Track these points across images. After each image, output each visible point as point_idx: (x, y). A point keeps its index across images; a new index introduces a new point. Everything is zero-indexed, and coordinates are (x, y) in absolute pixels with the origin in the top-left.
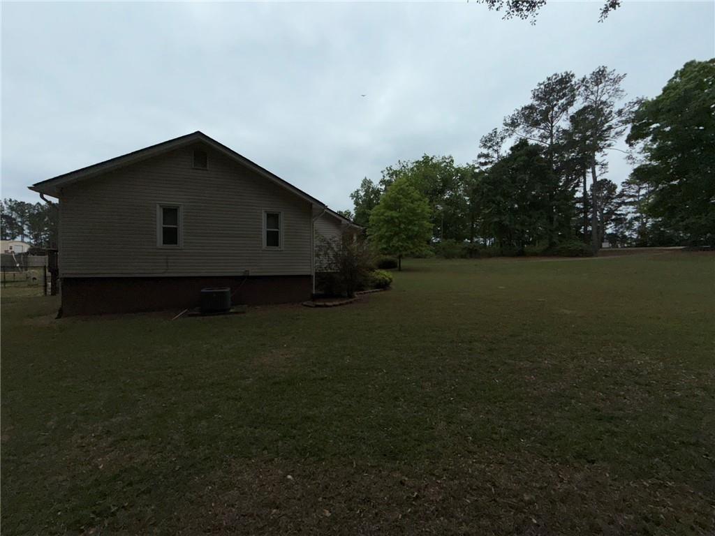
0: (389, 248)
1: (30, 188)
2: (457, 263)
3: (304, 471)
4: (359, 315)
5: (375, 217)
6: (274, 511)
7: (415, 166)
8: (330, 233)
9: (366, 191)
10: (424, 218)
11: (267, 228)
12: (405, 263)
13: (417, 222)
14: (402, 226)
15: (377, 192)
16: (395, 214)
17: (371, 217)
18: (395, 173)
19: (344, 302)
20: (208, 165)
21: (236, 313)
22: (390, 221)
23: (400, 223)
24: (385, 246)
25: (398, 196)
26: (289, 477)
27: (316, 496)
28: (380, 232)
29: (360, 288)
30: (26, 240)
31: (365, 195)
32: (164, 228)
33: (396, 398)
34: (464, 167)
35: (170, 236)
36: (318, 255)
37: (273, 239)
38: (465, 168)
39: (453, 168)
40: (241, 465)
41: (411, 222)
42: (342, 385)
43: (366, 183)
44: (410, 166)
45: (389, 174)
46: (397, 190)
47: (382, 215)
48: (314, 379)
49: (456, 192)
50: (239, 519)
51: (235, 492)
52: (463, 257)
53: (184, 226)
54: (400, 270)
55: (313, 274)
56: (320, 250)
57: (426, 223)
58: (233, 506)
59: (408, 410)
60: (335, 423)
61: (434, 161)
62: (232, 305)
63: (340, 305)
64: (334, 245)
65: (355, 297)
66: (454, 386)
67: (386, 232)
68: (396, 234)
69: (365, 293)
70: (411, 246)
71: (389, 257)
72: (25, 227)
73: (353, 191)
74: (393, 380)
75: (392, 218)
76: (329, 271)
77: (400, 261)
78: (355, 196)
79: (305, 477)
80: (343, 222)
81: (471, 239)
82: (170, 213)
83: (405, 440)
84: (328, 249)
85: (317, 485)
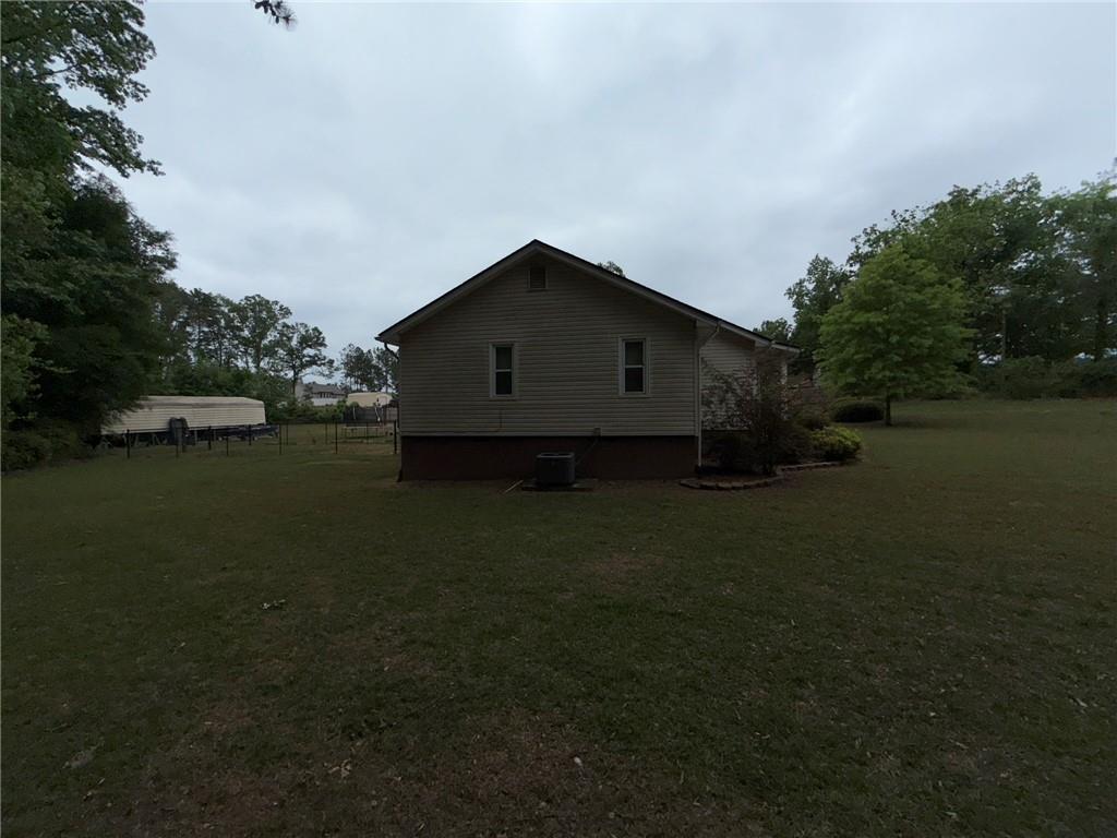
0: (863, 384)
1: (376, 339)
2: (1049, 409)
3: (602, 761)
4: (775, 508)
5: (832, 328)
6: (543, 804)
7: (931, 216)
8: (730, 363)
9: (818, 281)
10: (950, 318)
11: (627, 364)
12: (897, 411)
13: (929, 329)
14: (894, 339)
15: (842, 278)
16: (874, 317)
17: (823, 328)
18: (884, 236)
19: (751, 483)
20: (547, 284)
21: (582, 490)
22: (865, 332)
23: (888, 332)
24: (852, 380)
25: (883, 281)
26: (578, 760)
27: (608, 808)
28: (842, 356)
29: (790, 458)
30: (390, 390)
31: (814, 290)
32: (497, 373)
33: (800, 682)
34: (1073, 191)
35: (504, 383)
36: (708, 403)
37: (635, 380)
38: (1077, 195)
39: (1039, 200)
40: (521, 719)
41: (913, 331)
42: (706, 632)
43: (819, 267)
44: (920, 216)
45: (869, 240)
46: (881, 270)
47: (848, 320)
48: (661, 612)
49: (1047, 253)
50: (497, 796)
51: (503, 755)
52: (1063, 394)
53: (520, 369)
54: (889, 424)
55: (699, 434)
56: (712, 394)
57: (955, 330)
58: (497, 774)
59: (819, 712)
60: (672, 696)
61: (981, 196)
62: (577, 477)
63: (745, 487)
64: (735, 385)
65: (775, 475)
66: (946, 685)
67: (857, 353)
68: (880, 355)
69: (799, 469)
70: (915, 378)
71: (865, 400)
72: (389, 376)
73: (791, 283)
74: (806, 644)
75: (869, 325)
76: (729, 428)
77: (888, 408)
78: (797, 293)
79: (598, 770)
80: (757, 345)
81: (1099, 354)
82: (504, 353)
83: (793, 768)
84: (727, 392)
85: (614, 789)
